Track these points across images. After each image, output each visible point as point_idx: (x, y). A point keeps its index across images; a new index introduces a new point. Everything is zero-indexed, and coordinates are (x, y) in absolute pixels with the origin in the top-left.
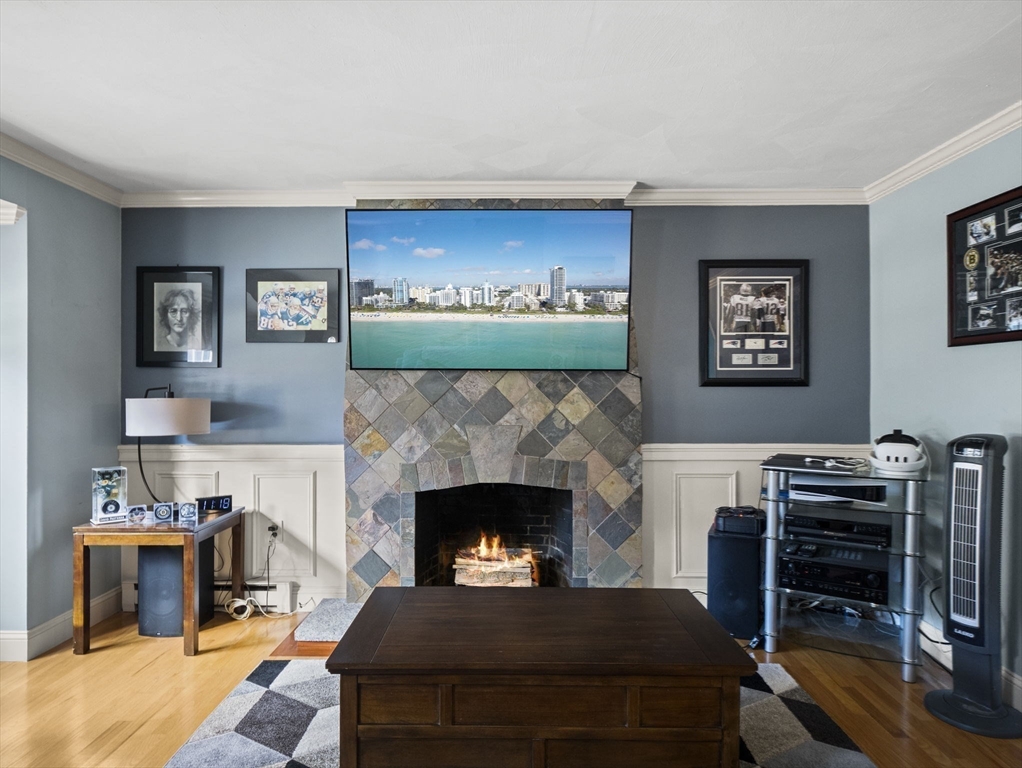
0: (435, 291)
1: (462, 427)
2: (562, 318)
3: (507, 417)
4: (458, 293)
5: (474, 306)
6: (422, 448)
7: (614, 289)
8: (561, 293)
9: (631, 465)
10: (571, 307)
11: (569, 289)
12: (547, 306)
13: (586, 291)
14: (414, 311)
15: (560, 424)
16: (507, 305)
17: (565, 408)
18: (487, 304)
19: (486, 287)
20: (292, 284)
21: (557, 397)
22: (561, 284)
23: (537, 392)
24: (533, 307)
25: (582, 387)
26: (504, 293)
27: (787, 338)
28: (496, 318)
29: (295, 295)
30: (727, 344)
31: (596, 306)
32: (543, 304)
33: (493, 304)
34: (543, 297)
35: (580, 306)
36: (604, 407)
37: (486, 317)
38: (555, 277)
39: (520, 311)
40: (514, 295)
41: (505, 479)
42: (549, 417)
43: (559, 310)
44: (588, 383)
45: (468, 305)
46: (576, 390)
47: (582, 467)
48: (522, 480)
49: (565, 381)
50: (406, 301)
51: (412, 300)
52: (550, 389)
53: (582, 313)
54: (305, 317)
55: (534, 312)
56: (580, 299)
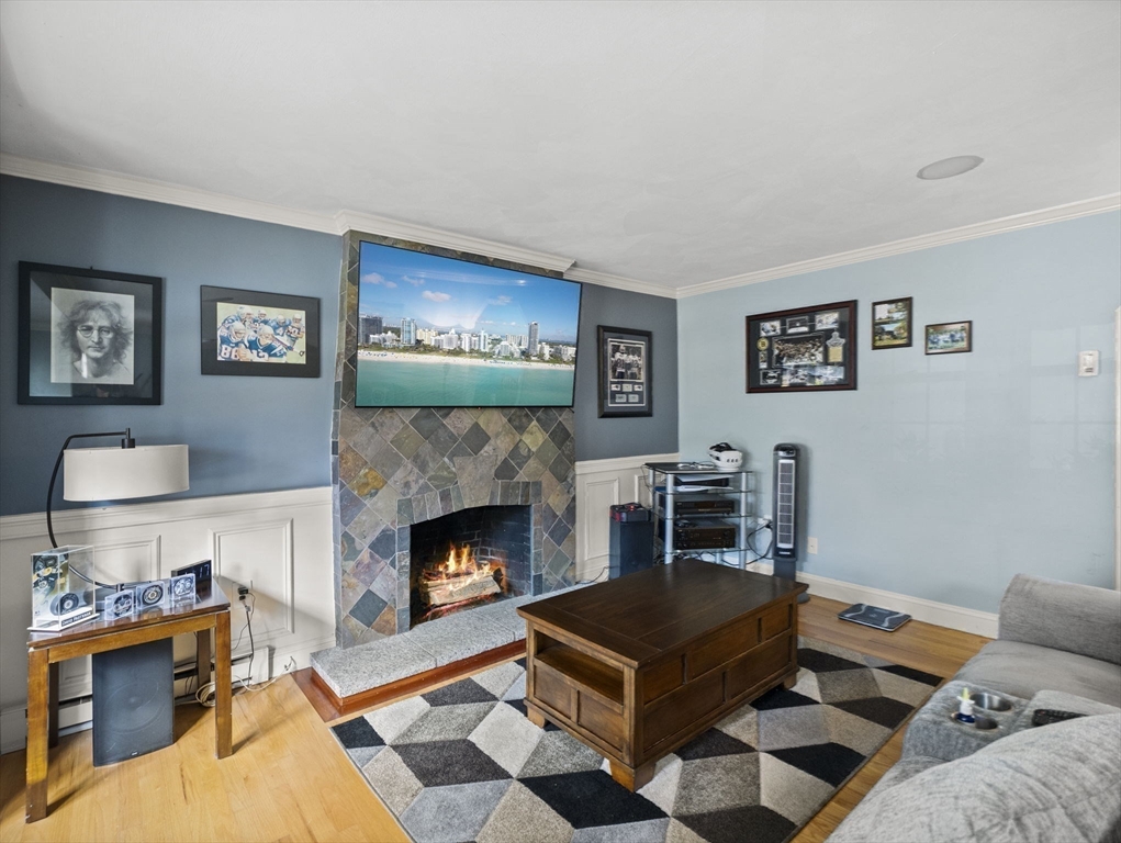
0: (439, 334)
1: (451, 460)
2: (535, 365)
3: (486, 448)
4: (460, 338)
5: (472, 351)
6: (417, 482)
7: (568, 344)
8: (535, 345)
9: (569, 479)
10: (541, 357)
11: (540, 342)
12: (526, 355)
13: (551, 344)
14: (420, 353)
15: (524, 452)
16: (497, 352)
17: (527, 439)
18: (483, 350)
19: (482, 334)
20: (263, 310)
21: (521, 429)
22: (535, 337)
23: (508, 426)
24: (516, 355)
25: (538, 420)
26: (496, 341)
27: (642, 384)
28: (489, 363)
29: (266, 322)
30: (614, 388)
31: (556, 358)
32: (523, 353)
33: (487, 350)
34: (523, 347)
35: (547, 357)
36: (553, 436)
37: (480, 362)
38: (532, 332)
39: (506, 358)
40: (503, 343)
41: (486, 502)
42: (517, 447)
43: (533, 358)
44: (542, 417)
45: (467, 350)
46: (534, 422)
47: (538, 484)
48: (498, 502)
49: (527, 415)
50: (413, 342)
51: (418, 342)
52: (516, 423)
53: (548, 362)
54: (279, 349)
55: (516, 359)
56: (547, 350)
